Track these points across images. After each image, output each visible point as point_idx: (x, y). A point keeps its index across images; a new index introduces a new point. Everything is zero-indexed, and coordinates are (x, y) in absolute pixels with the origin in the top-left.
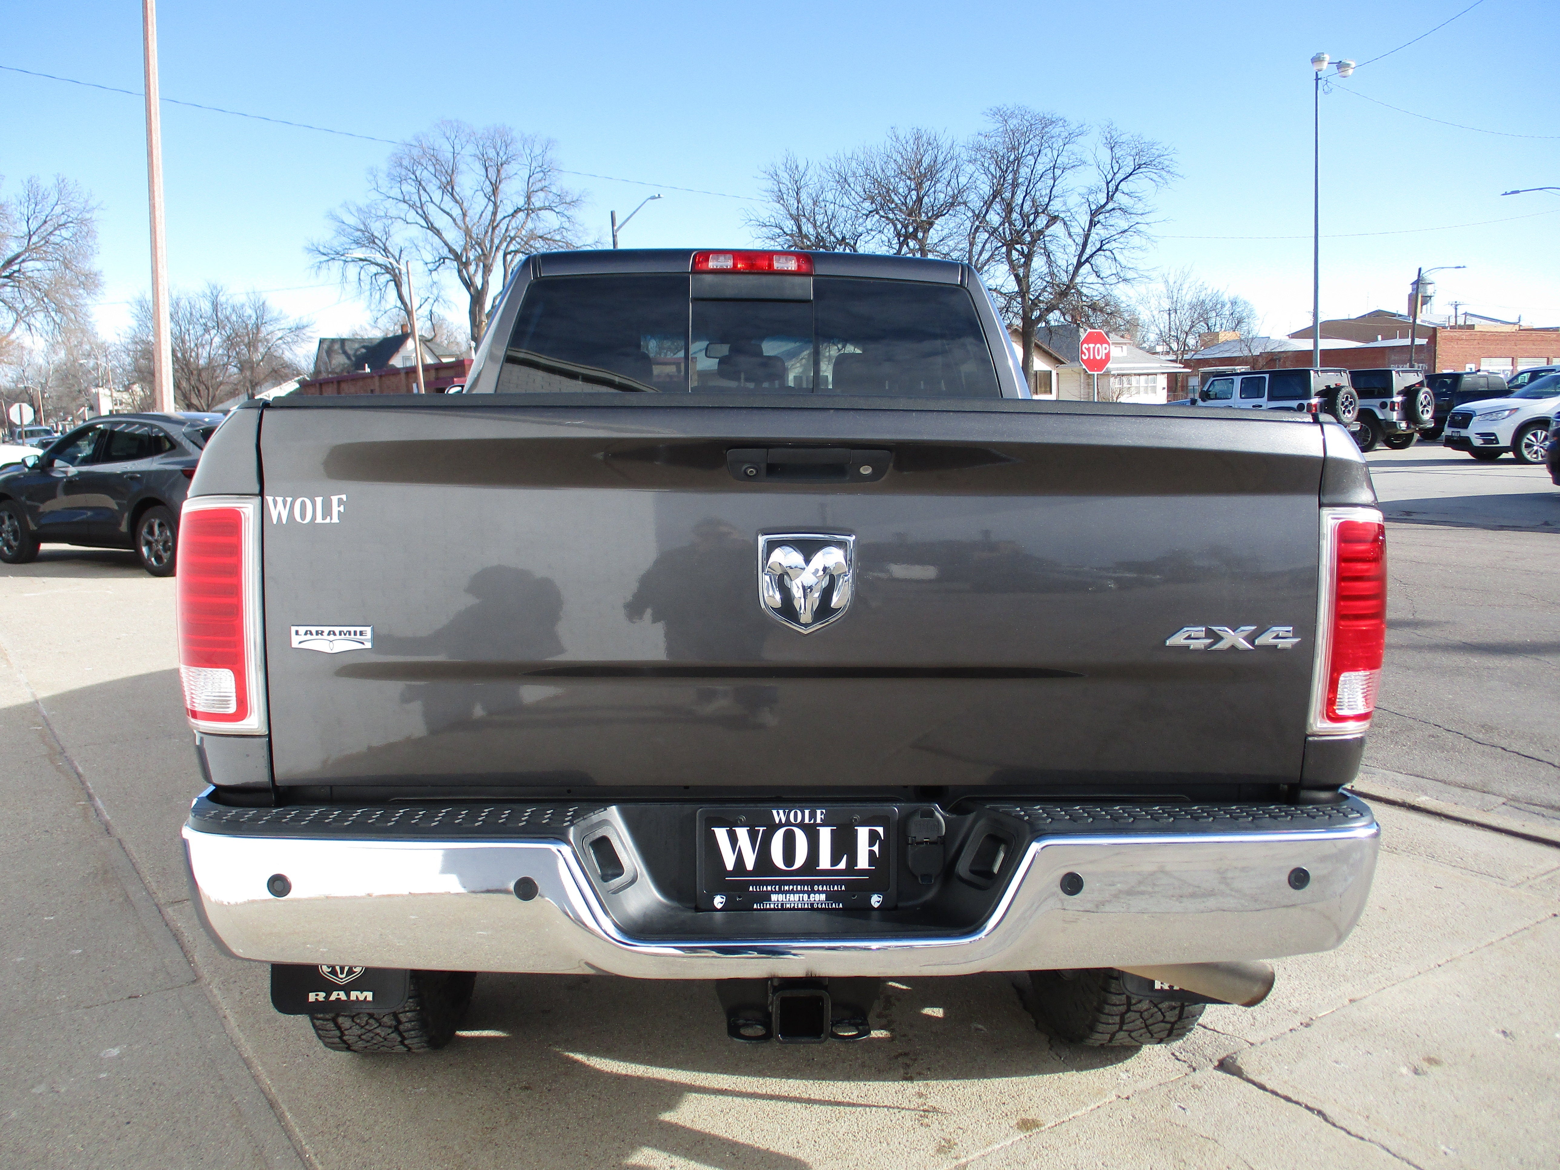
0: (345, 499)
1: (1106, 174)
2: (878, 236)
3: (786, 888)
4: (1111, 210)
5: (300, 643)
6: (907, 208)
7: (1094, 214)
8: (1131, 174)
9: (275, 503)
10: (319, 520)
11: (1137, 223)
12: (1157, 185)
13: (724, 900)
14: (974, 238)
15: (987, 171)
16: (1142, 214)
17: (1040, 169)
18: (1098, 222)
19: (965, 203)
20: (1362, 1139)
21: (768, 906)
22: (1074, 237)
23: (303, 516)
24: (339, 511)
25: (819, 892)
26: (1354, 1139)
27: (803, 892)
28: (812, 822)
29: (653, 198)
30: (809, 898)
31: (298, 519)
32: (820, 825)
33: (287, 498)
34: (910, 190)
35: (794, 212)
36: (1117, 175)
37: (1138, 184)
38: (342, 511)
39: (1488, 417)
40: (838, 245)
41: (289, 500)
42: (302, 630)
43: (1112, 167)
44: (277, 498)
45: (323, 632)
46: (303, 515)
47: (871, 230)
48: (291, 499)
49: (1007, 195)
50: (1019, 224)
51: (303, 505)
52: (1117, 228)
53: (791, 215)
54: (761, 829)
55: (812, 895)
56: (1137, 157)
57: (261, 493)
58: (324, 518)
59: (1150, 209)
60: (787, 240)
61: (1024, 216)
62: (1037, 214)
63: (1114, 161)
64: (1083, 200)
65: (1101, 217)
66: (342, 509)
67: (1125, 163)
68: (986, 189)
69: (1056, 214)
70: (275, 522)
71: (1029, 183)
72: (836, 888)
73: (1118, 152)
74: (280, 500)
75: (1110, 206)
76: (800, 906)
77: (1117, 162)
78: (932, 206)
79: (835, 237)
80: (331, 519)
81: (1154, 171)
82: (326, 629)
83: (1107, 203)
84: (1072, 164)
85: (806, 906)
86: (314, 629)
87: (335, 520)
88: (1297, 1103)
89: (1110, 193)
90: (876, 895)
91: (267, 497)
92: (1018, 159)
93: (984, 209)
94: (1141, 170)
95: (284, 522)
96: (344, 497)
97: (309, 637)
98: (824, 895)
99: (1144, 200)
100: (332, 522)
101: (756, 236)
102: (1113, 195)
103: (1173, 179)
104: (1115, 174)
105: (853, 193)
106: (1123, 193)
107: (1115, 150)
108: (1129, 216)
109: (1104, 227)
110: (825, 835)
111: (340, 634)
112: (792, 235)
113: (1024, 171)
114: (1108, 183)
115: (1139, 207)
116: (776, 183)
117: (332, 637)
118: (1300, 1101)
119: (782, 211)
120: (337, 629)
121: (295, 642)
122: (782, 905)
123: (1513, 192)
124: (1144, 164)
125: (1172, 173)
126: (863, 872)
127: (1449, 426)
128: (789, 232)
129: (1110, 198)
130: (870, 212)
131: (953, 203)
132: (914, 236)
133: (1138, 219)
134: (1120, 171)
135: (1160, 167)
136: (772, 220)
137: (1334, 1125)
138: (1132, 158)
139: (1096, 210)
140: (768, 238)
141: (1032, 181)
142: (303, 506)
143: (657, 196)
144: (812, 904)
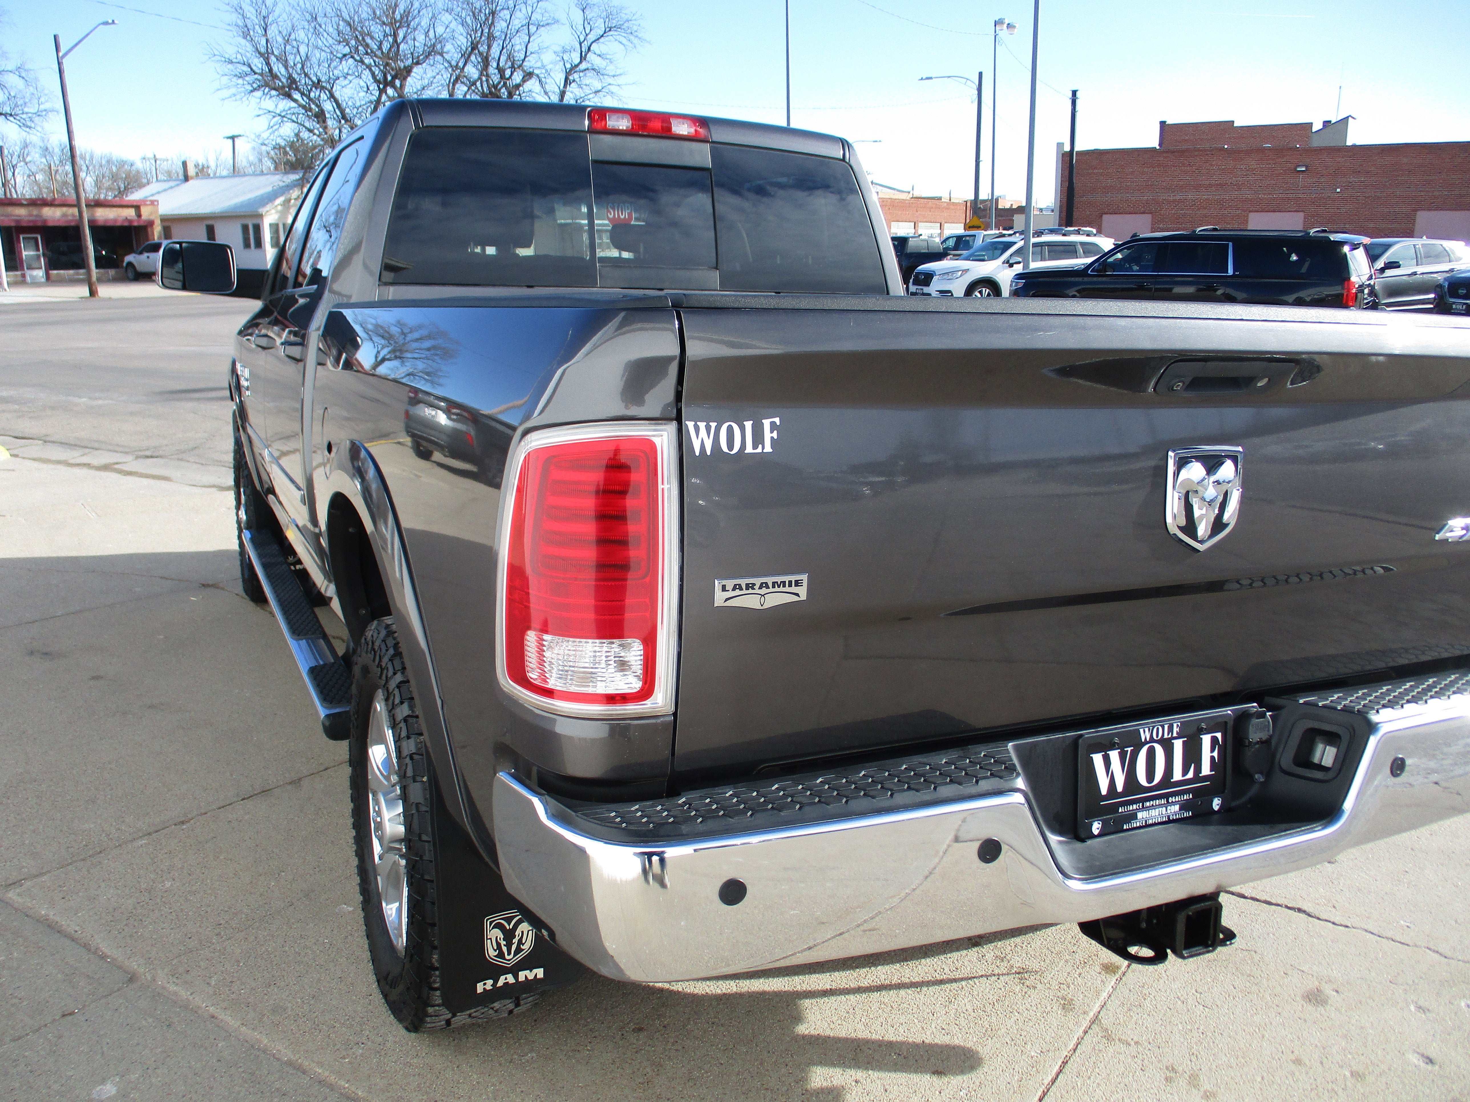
0: (778, 423)
1: (579, 34)
2: (356, 81)
3: (1148, 804)
4: (585, 70)
5: (727, 600)
6: (382, 52)
7: (568, 74)
8: (602, 36)
9: (697, 429)
10: (749, 449)
11: (610, 84)
12: (626, 49)
13: (1100, 826)
14: (454, 89)
15: (463, 23)
16: (614, 76)
17: (516, 23)
18: (574, 81)
19: (441, 54)
20: (1347, 927)
21: (1135, 825)
22: (550, 94)
23: (730, 446)
24: (772, 438)
25: (1173, 803)
26: (1341, 928)
27: (1160, 806)
28: (1170, 736)
29: (106, 23)
30: (1166, 810)
31: (725, 449)
32: (1176, 738)
33: (711, 424)
34: (386, 35)
35: (263, 50)
36: (589, 37)
37: (609, 46)
38: (776, 437)
39: (946, 277)
40: (314, 89)
41: (713, 425)
42: (730, 584)
43: (584, 28)
44: (698, 423)
45: (754, 584)
46: (730, 444)
47: (348, 74)
48: (716, 424)
49: (483, 48)
50: (496, 78)
51: (730, 430)
52: (592, 88)
53: (260, 53)
54: (1129, 749)
55: (1169, 808)
56: (607, 20)
57: (679, 419)
58: (755, 447)
59: (621, 71)
60: (256, 79)
61: (501, 71)
62: (513, 68)
63: (586, 22)
64: (558, 58)
65: (576, 76)
66: (775, 435)
67: (596, 25)
68: (463, 42)
69: (531, 70)
70: (697, 454)
71: (505, 38)
72: (1185, 798)
73: (589, 14)
74: (702, 425)
75: (583, 66)
76: (1159, 821)
77: (589, 24)
78: (412, 54)
79: (310, 78)
80: (763, 448)
81: (623, 34)
82: (758, 581)
83: (581, 62)
84: (546, 22)
85: (1164, 820)
86: (743, 582)
87: (768, 449)
88: (1278, 905)
89: (583, 54)
90: (1216, 799)
91: (687, 422)
92: (493, 13)
93: (462, 61)
94: (611, 33)
95: (709, 453)
96: (777, 420)
97: (738, 592)
98: (1178, 806)
99: (615, 63)
100: (764, 451)
101: (222, 73)
102: (586, 55)
103: (642, 44)
104: (587, 35)
105: (325, 35)
106: (595, 54)
107: (587, 12)
108: (601, 77)
109: (580, 86)
110: (1178, 745)
111: (774, 587)
112: (261, 74)
113: (500, 26)
114: (581, 44)
115: (611, 69)
116: (240, 17)
117: (764, 591)
118: (1279, 902)
119: (250, 48)
120: (770, 580)
121: (720, 598)
122: (1146, 821)
123: (927, 78)
124: (615, 27)
125: (640, 38)
126: (1206, 778)
127: (914, 284)
128: (258, 71)
129: (583, 58)
130: (345, 55)
131: (432, 51)
132: (392, 84)
133: (611, 80)
134: (592, 32)
135: (629, 31)
136: (239, 56)
137: (1319, 919)
138: (602, 20)
139: (571, 70)
140: (236, 75)
141: (509, 35)
142: (730, 432)
143: (110, 21)
144: (1169, 817)
